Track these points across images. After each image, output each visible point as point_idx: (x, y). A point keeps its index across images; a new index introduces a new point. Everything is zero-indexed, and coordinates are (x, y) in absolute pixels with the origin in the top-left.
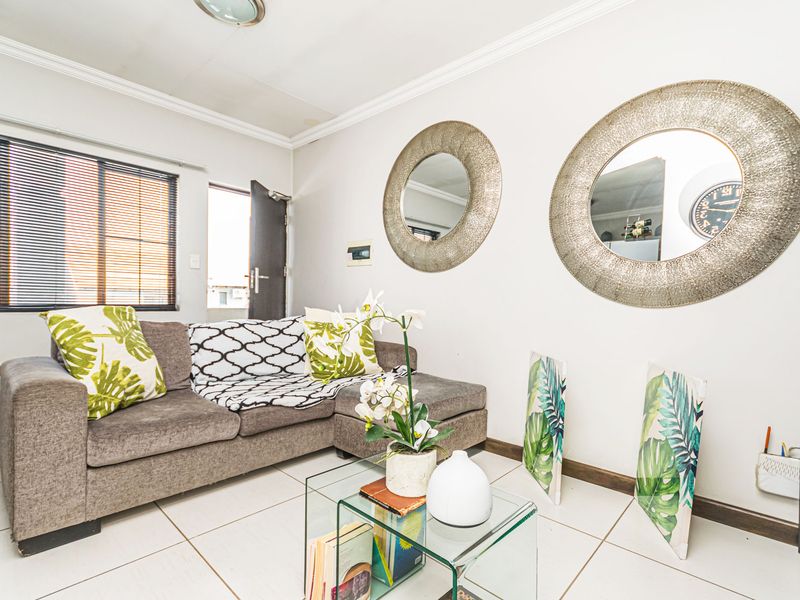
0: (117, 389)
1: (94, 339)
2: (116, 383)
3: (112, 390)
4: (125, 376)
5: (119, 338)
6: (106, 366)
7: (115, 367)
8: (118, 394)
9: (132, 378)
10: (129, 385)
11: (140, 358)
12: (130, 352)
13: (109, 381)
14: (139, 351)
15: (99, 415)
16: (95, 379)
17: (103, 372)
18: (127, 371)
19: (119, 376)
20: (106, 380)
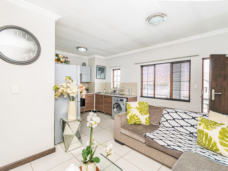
0: (134, 120)
1: (132, 109)
2: (134, 118)
3: (133, 120)
4: (136, 118)
5: (138, 109)
6: (132, 114)
7: (134, 115)
8: (134, 121)
9: (138, 118)
10: (137, 120)
11: (142, 114)
12: (140, 113)
13: (132, 118)
14: (142, 113)
15: (129, 124)
16: (129, 116)
17: (131, 116)
18: (137, 116)
19: (135, 117)
20: (131, 117)
